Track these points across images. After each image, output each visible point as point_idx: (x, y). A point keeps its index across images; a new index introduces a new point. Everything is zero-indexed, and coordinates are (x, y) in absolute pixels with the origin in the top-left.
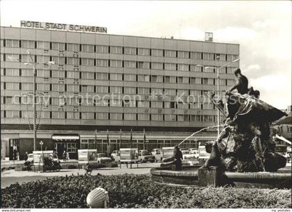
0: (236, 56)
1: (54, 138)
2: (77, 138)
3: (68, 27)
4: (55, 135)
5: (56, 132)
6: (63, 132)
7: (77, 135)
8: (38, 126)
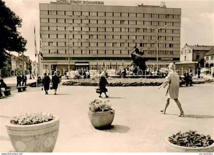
0: (179, 16)
1: (76, 64)
2: (88, 64)
3: (82, 2)
4: (76, 63)
5: (77, 61)
6: (80, 61)
7: (88, 63)
8: (70, 58)
